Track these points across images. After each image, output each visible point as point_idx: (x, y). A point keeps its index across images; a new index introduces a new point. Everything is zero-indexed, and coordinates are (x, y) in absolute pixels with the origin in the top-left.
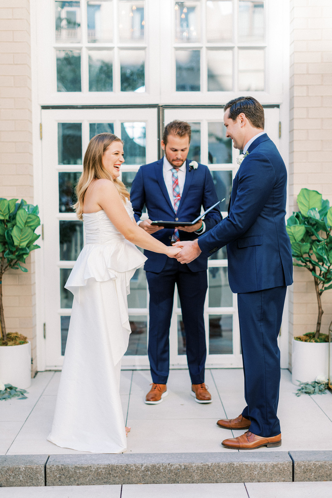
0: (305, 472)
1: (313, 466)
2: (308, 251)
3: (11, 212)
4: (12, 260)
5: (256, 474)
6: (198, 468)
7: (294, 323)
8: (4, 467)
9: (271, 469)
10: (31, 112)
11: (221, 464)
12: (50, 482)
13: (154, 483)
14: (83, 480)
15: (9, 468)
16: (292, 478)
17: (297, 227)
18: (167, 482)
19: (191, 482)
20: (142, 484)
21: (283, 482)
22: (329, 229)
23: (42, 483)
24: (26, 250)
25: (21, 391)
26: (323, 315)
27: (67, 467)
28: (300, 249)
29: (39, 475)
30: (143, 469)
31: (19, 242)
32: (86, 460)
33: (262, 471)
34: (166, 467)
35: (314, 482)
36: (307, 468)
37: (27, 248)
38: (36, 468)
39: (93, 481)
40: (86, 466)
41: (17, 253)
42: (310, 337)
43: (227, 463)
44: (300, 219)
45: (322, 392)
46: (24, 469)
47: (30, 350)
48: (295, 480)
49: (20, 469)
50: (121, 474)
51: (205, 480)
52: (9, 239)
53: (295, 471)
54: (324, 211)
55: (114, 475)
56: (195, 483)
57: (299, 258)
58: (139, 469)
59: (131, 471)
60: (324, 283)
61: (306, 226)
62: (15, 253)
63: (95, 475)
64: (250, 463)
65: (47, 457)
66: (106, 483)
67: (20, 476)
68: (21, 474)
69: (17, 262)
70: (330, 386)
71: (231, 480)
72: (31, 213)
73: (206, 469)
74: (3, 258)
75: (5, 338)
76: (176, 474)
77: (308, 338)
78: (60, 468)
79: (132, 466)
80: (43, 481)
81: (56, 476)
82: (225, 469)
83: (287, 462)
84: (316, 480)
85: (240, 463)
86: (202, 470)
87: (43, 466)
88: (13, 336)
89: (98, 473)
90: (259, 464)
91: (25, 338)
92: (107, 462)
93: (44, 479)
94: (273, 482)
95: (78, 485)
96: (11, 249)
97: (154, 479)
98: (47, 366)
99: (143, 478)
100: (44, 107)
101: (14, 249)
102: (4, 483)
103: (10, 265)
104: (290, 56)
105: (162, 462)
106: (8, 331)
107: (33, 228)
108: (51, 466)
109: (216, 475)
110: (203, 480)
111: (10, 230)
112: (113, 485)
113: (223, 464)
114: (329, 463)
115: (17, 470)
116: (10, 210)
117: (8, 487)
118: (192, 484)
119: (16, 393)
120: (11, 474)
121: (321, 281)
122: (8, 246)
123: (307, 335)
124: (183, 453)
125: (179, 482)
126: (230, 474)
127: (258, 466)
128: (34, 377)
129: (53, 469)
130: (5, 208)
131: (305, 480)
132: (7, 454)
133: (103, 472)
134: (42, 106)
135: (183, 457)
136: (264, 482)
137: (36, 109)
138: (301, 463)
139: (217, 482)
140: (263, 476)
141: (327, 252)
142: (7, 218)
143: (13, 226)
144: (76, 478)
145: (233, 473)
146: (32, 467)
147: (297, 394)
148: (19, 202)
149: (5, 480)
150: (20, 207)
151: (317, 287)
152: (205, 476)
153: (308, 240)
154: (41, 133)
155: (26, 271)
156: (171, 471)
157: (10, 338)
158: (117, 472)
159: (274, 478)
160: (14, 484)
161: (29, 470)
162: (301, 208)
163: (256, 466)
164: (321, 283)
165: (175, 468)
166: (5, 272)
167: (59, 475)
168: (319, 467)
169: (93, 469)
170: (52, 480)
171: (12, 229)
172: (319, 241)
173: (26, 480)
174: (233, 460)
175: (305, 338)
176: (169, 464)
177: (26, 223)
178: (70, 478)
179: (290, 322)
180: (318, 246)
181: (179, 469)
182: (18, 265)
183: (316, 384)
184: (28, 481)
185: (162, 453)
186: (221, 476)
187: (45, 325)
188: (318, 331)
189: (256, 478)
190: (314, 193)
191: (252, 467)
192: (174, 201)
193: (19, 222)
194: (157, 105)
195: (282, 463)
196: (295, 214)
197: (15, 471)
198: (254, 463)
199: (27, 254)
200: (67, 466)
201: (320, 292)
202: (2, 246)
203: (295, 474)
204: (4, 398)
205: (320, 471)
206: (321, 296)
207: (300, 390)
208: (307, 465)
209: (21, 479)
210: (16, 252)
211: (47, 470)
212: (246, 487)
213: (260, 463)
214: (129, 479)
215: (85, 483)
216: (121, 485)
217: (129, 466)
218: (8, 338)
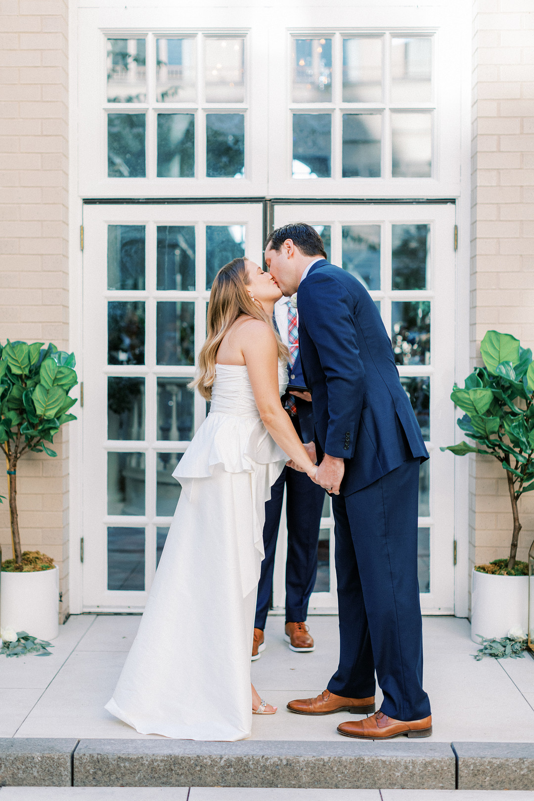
0: (476, 775)
1: (488, 765)
2: (496, 429)
3: (32, 364)
4: (32, 437)
5: (398, 776)
6: (307, 764)
7: (476, 544)
8: (10, 755)
9: (421, 769)
10: (67, 208)
11: (344, 759)
12: (79, 780)
13: (239, 785)
14: (129, 779)
15: (17, 757)
16: (454, 783)
17: (479, 391)
18: (259, 785)
19: (297, 786)
20: (221, 786)
21: (440, 790)
22: (530, 395)
23: (67, 781)
24: (55, 423)
25: (42, 643)
26: (521, 532)
27: (106, 758)
28: (484, 426)
29: (62, 769)
30: (222, 763)
31: (43, 410)
32: (135, 748)
33: (409, 772)
34: (258, 762)
35: (489, 791)
36: (479, 769)
37: (56, 419)
38: (59, 759)
39: (146, 781)
40: (135, 757)
41: (40, 428)
42: (500, 567)
43: (353, 758)
44: (485, 380)
45: (517, 655)
46: (39, 759)
47: (58, 579)
48: (459, 787)
49: (34, 758)
50: (188, 770)
51: (319, 783)
52: (30, 406)
53: (460, 772)
54: (522, 367)
55: (178, 771)
56: (304, 788)
57: (482, 441)
58: (217, 764)
59: (204, 766)
60: (522, 480)
61: (494, 390)
62: (37, 427)
63: (148, 771)
64: (389, 758)
65: (77, 742)
66: (164, 784)
67: (34, 769)
68: (35, 767)
69: (41, 441)
70: (530, 645)
71: (359, 784)
72: (63, 365)
73: (320, 766)
74: (19, 435)
75: (20, 559)
76: (274, 773)
77: (496, 568)
78: (95, 758)
79: (206, 759)
80: (68, 779)
81: (88, 771)
82: (350, 768)
83: (446, 758)
84: (492, 787)
85: (373, 757)
86: (314, 767)
87: (69, 755)
88: (31, 557)
89: (154, 768)
90: (402, 760)
91: (51, 561)
92: (167, 751)
93: (70, 775)
94: (424, 789)
95: (122, 786)
96: (31, 421)
97: (239, 780)
98: (84, 606)
99: (223, 778)
100: (88, 201)
101: (36, 421)
102: (8, 780)
103: (29, 445)
104: (472, 124)
105: (253, 753)
106: (23, 549)
107: (66, 388)
108: (81, 755)
109: (337, 776)
110: (316, 783)
111: (31, 391)
112: (176, 788)
113: (346, 759)
114: (513, 762)
115: (29, 760)
116: (31, 361)
117: (15, 786)
118: (299, 789)
119: (35, 646)
120: (19, 767)
121: (518, 478)
122: (27, 417)
123: (495, 563)
124: (286, 741)
125: (279, 786)
126: (358, 775)
127: (402, 764)
128: (64, 623)
129: (85, 761)
130: (23, 356)
131: (475, 787)
132: (16, 736)
133: (161, 767)
134: (84, 200)
135: (286, 747)
136: (411, 788)
137: (75, 203)
138: (469, 761)
139: (337, 787)
140: (409, 779)
141: (527, 430)
142: (26, 372)
143: (36, 384)
144: (119, 776)
145: (362, 774)
146: (53, 756)
147: (476, 657)
148: (45, 347)
149: (11, 776)
150: (47, 355)
151: (512, 486)
152: (318, 778)
153: (497, 411)
154: (82, 240)
155: (54, 454)
156: (265, 768)
157: (27, 561)
158: (182, 767)
159: (426, 784)
160: (25, 782)
161: (48, 761)
162: (486, 362)
163: (398, 764)
164: (517, 482)
165: (272, 763)
166: (22, 457)
167: (93, 770)
168: (497, 768)
169: (145, 762)
170: (82, 776)
171: (34, 390)
172: (514, 414)
173: (43, 776)
174: (363, 753)
175: (492, 567)
176: (263, 757)
177: (56, 380)
178: (110, 775)
179: (470, 542)
180: (512, 421)
181: (278, 765)
182: (41, 446)
183: (508, 641)
184: (46, 779)
185: (254, 741)
186: (344, 778)
187: (82, 540)
188: (513, 557)
189: (398, 782)
190: (508, 338)
191: (392, 764)
193: (44, 378)
194: (264, 198)
195: (439, 760)
196: (478, 371)
197: (26, 762)
198: (395, 758)
199: (55, 428)
200: (105, 756)
201: (516, 495)
202: (18, 416)
203: (459, 778)
204: (16, 654)
205: (499, 774)
206: (518, 502)
207: (481, 651)
208: (478, 764)
209: (35, 774)
210: (39, 426)
211: (74, 761)
212: (381, 796)
213: (405, 759)
214: (200, 779)
215: (133, 783)
216: (188, 788)
217: (201, 758)
218: (24, 559)
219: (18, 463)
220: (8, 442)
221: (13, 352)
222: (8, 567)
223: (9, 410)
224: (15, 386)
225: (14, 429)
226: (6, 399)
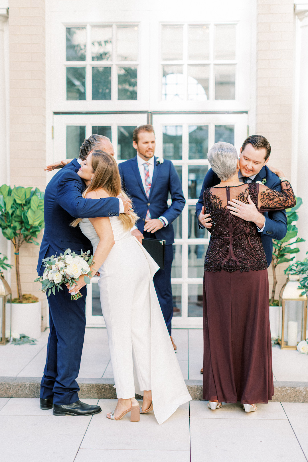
3: (27, 198)
4: (27, 236)
5: (198, 394)
8: (15, 383)
10: (45, 117)
15: (18, 384)
20: (114, 399)
25: (32, 339)
31: (32, 221)
37: (39, 227)
41: (31, 231)
46: (29, 385)
47: (41, 308)
49: (26, 385)
50: (99, 391)
52: (25, 219)
55: (94, 391)
58: (112, 388)
59: (106, 389)
60: (277, 258)
62: (29, 230)
67: (26, 390)
69: (32, 237)
70: (280, 342)
74: (20, 235)
75: (21, 298)
79: (107, 386)
88: (27, 297)
91: (37, 299)
92: (88, 382)
96: (26, 227)
100: (56, 113)
101: (29, 227)
102: (14, 395)
103: (25, 240)
106: (23, 293)
111: (26, 212)
115: (24, 386)
116: (26, 196)
119: (28, 341)
120: (19, 389)
122: (24, 225)
128: (44, 331)
130: (22, 194)
132: (18, 376)
134: (54, 112)
137: (49, 114)
142: (24, 202)
143: (29, 208)
148: (34, 189)
149: (15, 393)
150: (34, 194)
154: (53, 134)
155: (38, 244)
157: (25, 298)
158: (96, 390)
160: (22, 396)
161: (33, 386)
166: (22, 246)
171: (28, 211)
173: (30, 393)
177: (39, 206)
182: (32, 240)
184: (32, 394)
188: (273, 297)
191: (195, 389)
192: (146, 189)
193: (33, 205)
194: (147, 111)
197: (22, 387)
198: (196, 386)
199: (39, 231)
201: (275, 265)
202: (20, 225)
204: (19, 344)
209: (27, 392)
214: (104, 395)
216: (99, 399)
217: (105, 385)
218: (23, 298)
219: (20, 249)
220: (15, 238)
221: (17, 192)
222: (15, 301)
223: (15, 221)
224: (18, 210)
225: (18, 232)
226: (14, 216)
